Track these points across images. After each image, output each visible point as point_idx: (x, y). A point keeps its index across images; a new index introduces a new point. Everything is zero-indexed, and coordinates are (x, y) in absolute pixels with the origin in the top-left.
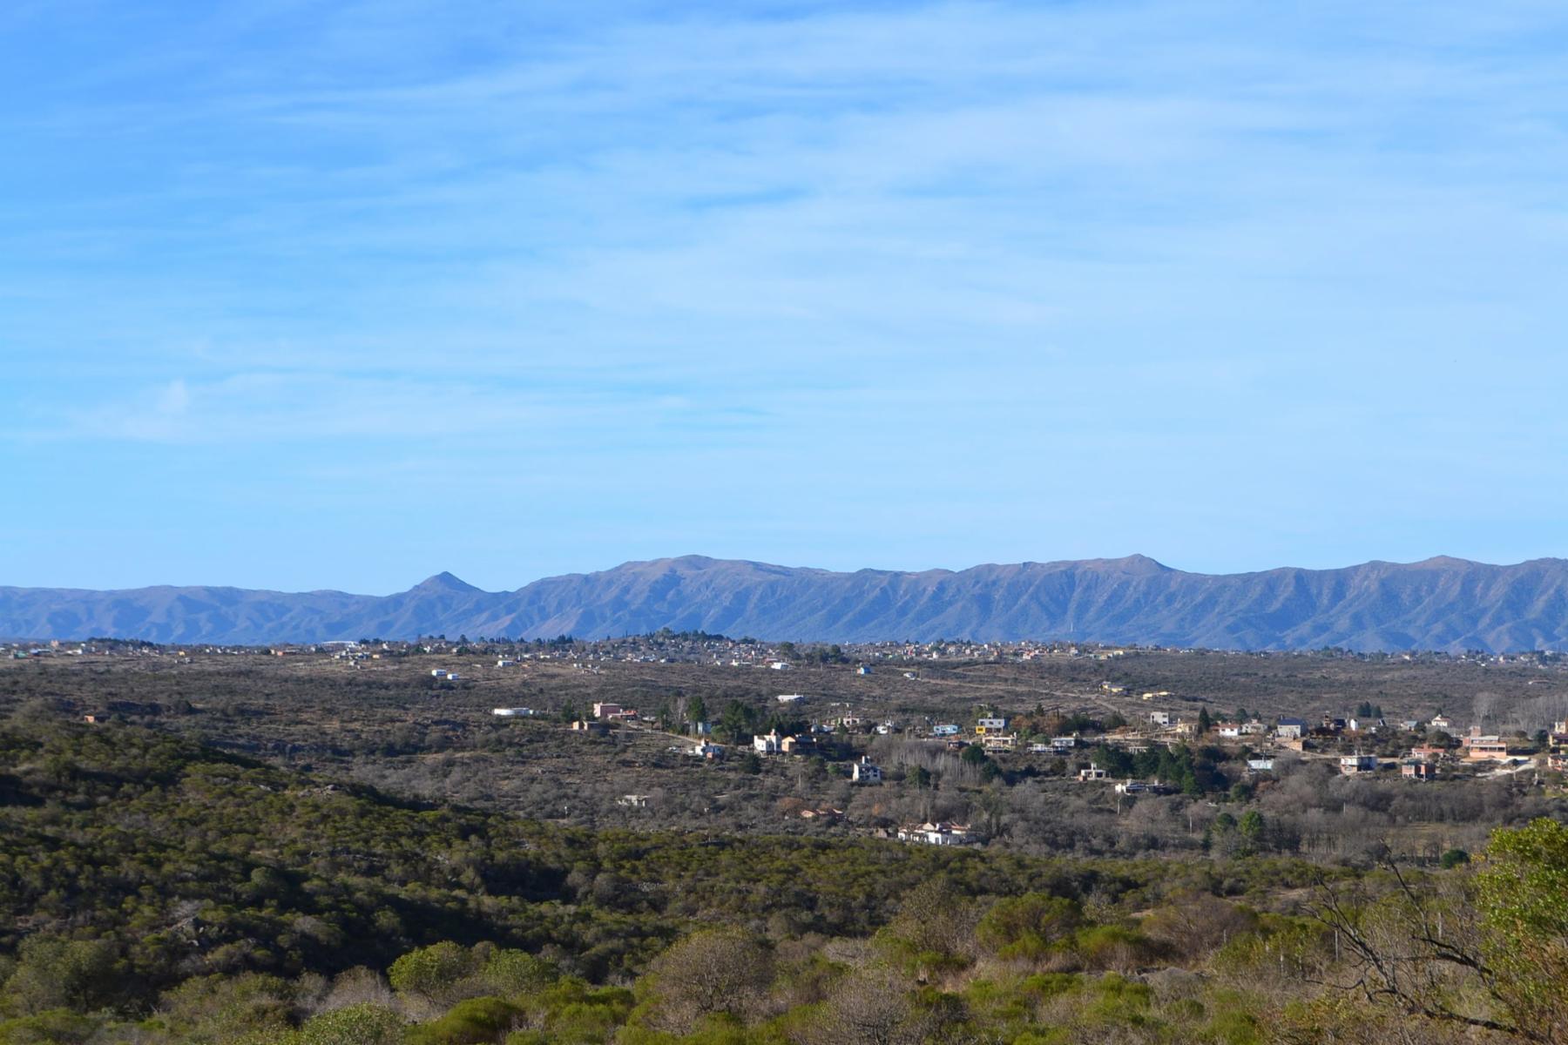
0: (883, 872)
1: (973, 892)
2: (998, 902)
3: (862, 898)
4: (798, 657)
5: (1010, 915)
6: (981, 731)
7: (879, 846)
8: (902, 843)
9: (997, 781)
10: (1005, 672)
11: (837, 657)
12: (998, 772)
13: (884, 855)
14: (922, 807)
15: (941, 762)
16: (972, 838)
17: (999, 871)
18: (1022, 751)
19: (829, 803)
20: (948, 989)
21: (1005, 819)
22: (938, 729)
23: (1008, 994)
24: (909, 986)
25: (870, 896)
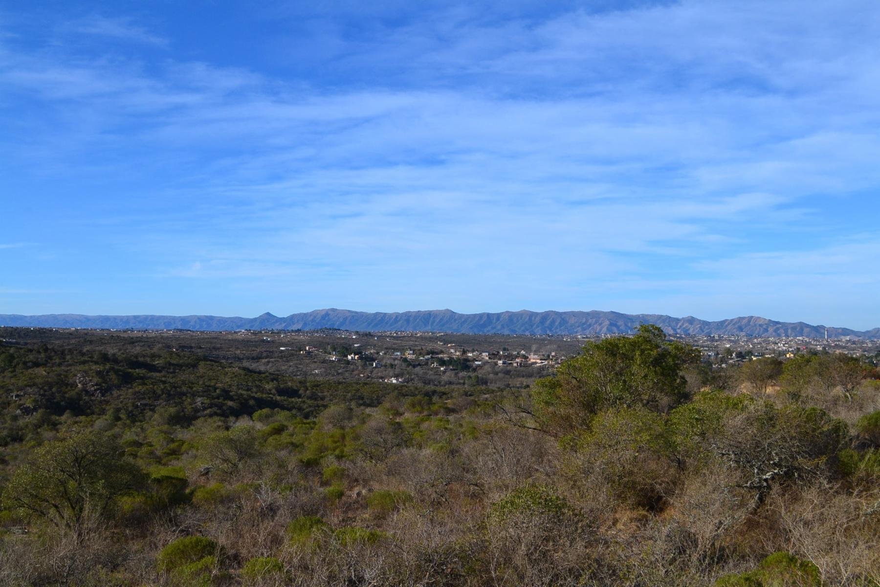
0: (381, 390)
1: (404, 395)
2: (411, 398)
3: (375, 397)
4: (360, 335)
5: (413, 401)
6: (406, 354)
7: (380, 384)
8: (386, 383)
9: (410, 367)
10: (413, 339)
11: (369, 335)
12: (411, 364)
13: (382, 386)
14: (391, 374)
15: (396, 362)
16: (404, 381)
17: (411, 390)
18: (417, 359)
19: (368, 373)
20: (397, 420)
21: (413, 377)
22: (396, 353)
23: (413, 422)
24: (388, 419)
25: (377, 397)
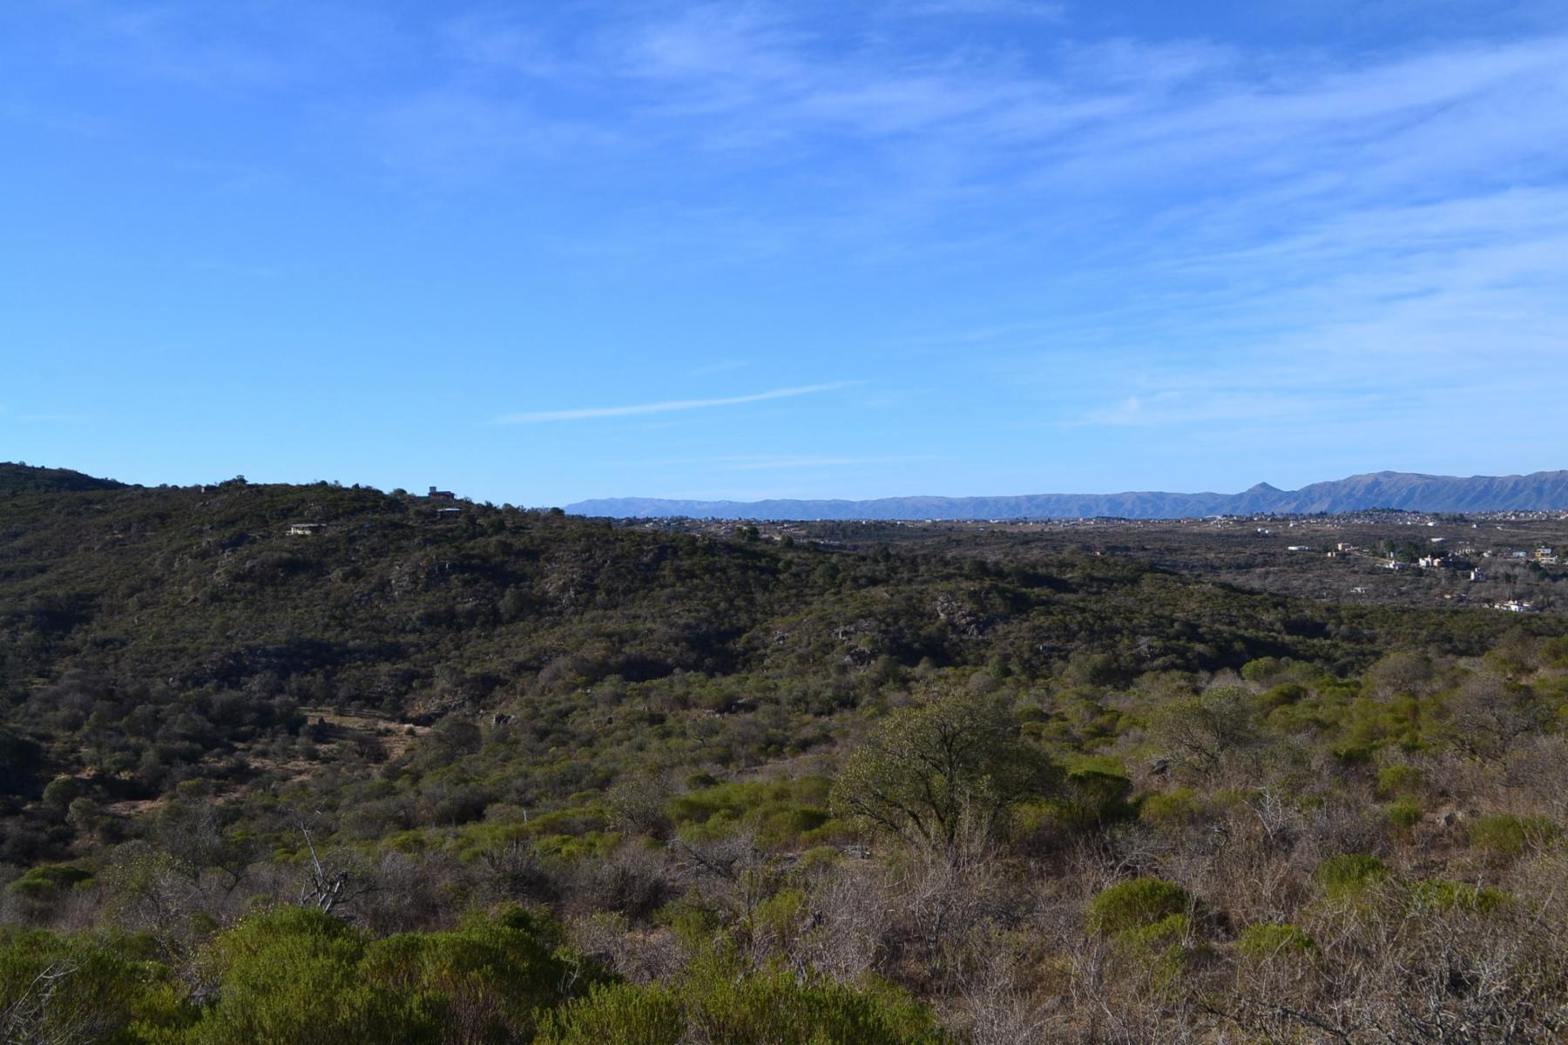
0: (1487, 625)
1: (1535, 634)
2: (1548, 640)
3: (1476, 637)
4: (1441, 520)
5: (1556, 646)
6: (1538, 554)
7: (1485, 612)
8: (1497, 610)
9: (1547, 580)
10: (1551, 526)
11: (1462, 519)
12: (1547, 575)
13: (1488, 617)
14: (1507, 593)
15: (1517, 571)
16: (1534, 608)
17: (1548, 624)
18: (1560, 565)
19: (1459, 591)
20: (1524, 682)
21: (1552, 599)
22: (1516, 554)
23: (1555, 686)
24: (1503, 680)
25: (1481, 636)
